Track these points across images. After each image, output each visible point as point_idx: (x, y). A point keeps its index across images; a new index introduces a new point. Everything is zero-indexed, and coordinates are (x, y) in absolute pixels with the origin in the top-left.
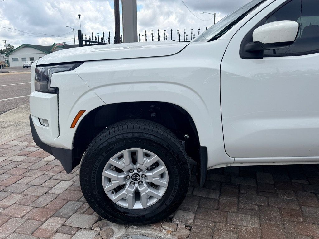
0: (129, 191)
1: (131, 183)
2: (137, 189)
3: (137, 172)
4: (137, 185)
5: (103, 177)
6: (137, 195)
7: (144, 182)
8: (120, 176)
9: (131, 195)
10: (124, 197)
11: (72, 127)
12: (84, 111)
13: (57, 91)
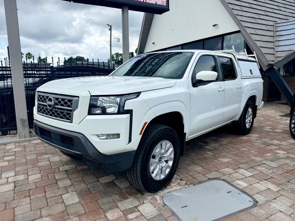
1: (158, 164)
7: (163, 161)
11: (140, 134)
12: (147, 122)
13: (130, 112)
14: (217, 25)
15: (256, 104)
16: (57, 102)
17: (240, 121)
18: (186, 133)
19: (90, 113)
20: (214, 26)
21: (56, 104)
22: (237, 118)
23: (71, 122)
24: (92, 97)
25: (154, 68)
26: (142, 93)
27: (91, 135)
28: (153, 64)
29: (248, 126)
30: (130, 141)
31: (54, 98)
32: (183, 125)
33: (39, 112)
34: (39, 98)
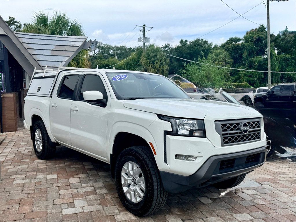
33: (227, 143)
34: (223, 128)
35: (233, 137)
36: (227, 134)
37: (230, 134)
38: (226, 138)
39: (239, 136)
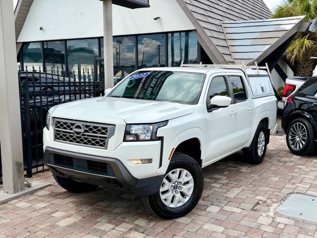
0: (178, 196)
1: (175, 192)
2: (180, 192)
3: (174, 185)
4: (179, 191)
5: (163, 201)
6: (183, 194)
7: (181, 186)
8: (169, 194)
9: (181, 197)
10: (178, 200)
11: (169, 159)
12: (174, 148)
13: (161, 139)
14: (159, 18)
15: (269, 128)
16: (87, 129)
17: (251, 148)
18: (202, 160)
19: (125, 140)
20: (156, 19)
21: (86, 131)
22: (248, 145)
23: (106, 148)
24: (127, 125)
25: (155, 91)
26: (169, 121)
27: (127, 160)
28: (152, 85)
29: (260, 153)
30: (161, 165)
31: (83, 125)
32: (200, 151)
33: (58, 138)
34: (57, 125)
35: (65, 135)
36: (60, 131)
37: (63, 132)
38: (58, 134)
39: (71, 136)
